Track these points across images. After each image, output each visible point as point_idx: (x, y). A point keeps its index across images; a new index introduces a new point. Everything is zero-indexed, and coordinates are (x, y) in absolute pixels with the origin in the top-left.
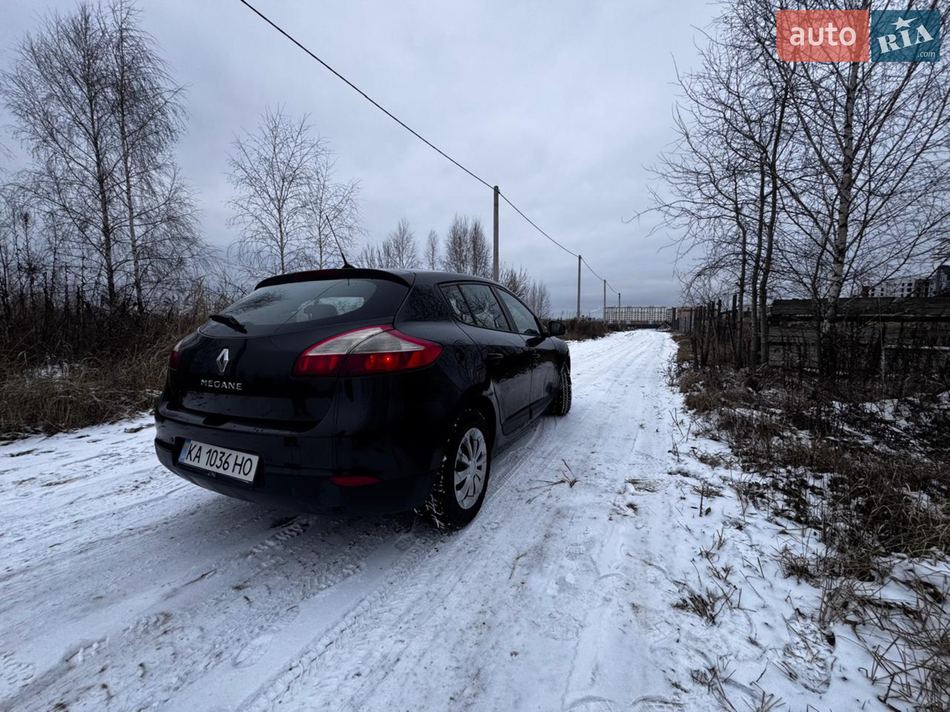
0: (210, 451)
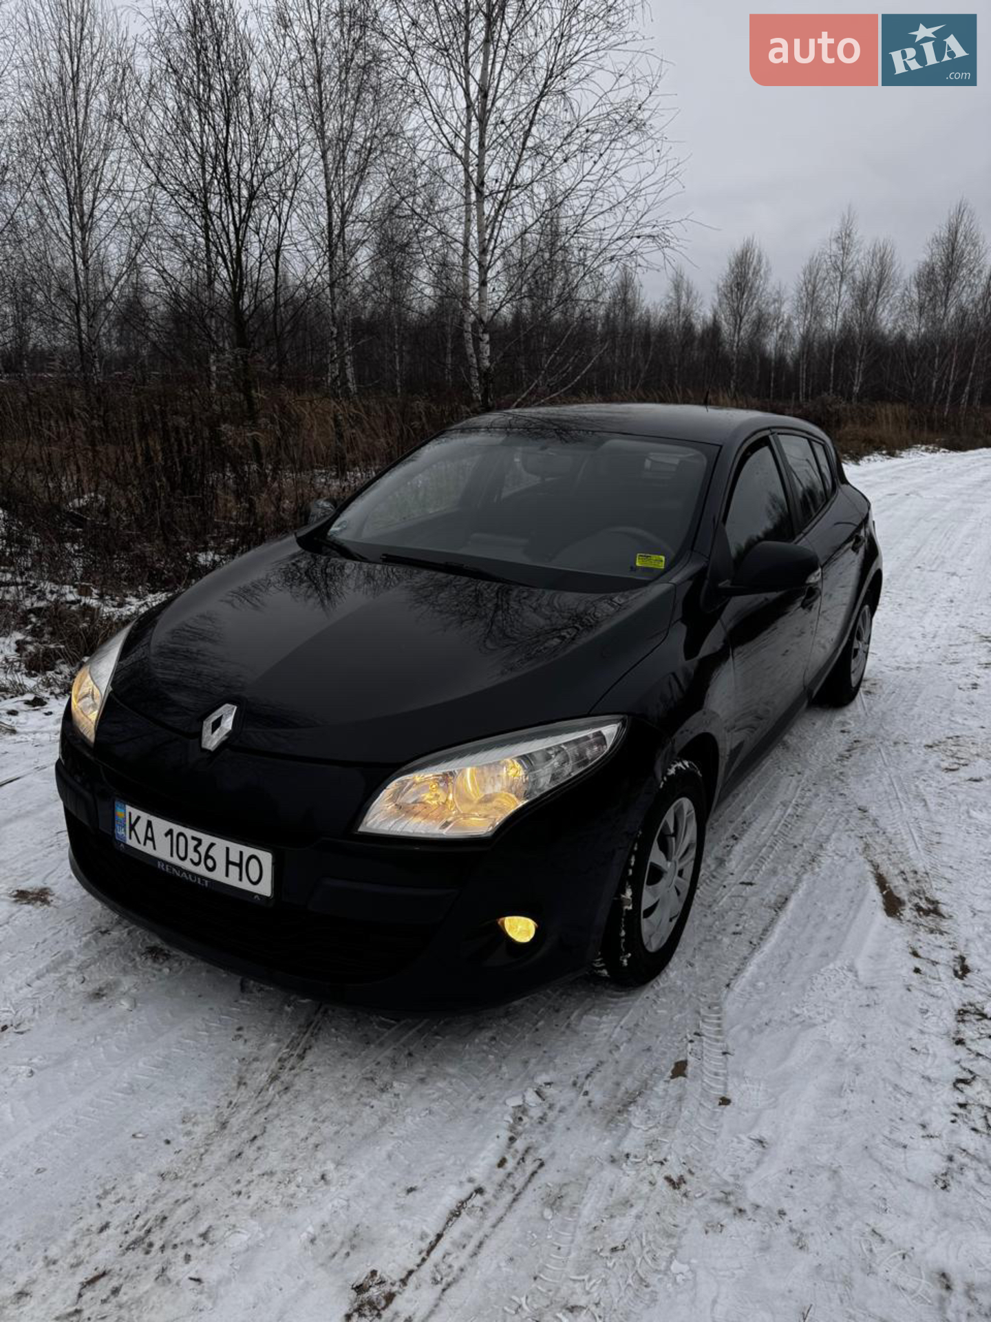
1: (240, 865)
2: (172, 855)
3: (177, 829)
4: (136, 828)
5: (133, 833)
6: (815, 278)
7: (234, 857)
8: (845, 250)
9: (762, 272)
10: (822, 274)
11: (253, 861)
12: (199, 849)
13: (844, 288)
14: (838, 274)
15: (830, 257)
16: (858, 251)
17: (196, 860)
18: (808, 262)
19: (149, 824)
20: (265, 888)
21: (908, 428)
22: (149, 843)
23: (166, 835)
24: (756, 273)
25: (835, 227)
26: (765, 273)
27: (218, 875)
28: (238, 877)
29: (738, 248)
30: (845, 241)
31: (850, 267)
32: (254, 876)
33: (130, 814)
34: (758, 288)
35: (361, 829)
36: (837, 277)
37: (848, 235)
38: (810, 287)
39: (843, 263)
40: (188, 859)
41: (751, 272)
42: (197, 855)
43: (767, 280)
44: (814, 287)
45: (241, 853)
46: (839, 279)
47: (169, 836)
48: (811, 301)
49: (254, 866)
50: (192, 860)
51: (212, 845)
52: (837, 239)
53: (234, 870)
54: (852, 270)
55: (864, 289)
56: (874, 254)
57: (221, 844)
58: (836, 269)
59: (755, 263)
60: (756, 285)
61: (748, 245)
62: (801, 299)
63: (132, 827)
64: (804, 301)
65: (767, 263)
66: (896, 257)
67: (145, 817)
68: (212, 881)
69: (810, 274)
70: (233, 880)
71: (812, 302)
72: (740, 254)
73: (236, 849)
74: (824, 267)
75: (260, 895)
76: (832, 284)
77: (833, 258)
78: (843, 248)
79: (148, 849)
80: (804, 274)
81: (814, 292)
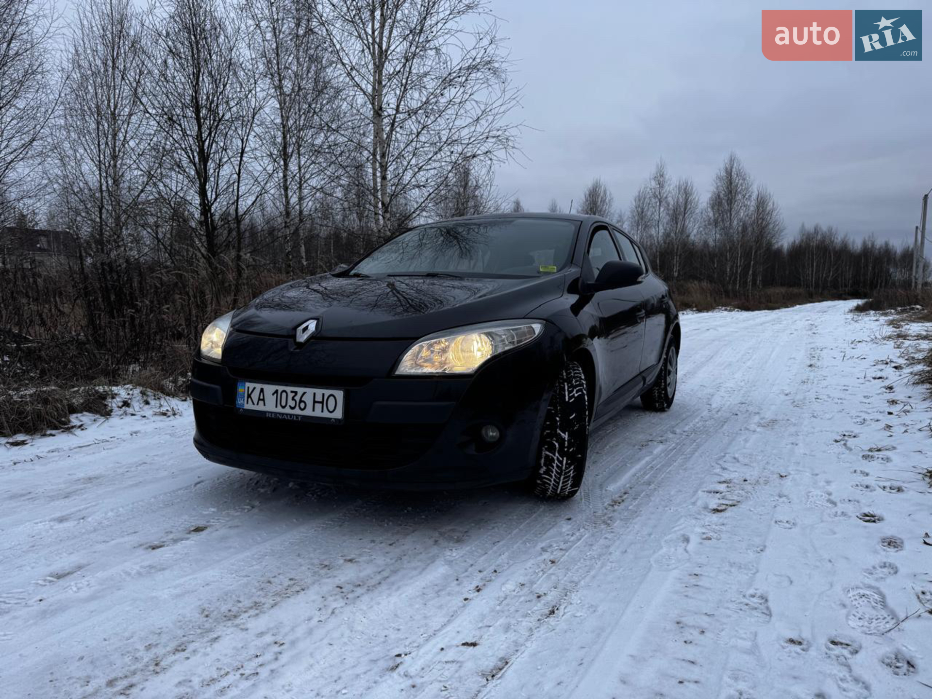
1: (322, 403)
2: (276, 406)
3: (281, 388)
4: (252, 396)
5: (250, 399)
6: (643, 204)
7: (319, 398)
8: (661, 185)
9: (607, 200)
10: (647, 200)
11: (332, 398)
12: (295, 398)
13: (662, 209)
14: (657, 200)
15: (651, 189)
16: (669, 185)
17: (293, 406)
18: (637, 194)
19: (262, 390)
20: (338, 414)
21: (711, 295)
22: (261, 403)
23: (273, 394)
24: (603, 201)
25: (652, 170)
26: (609, 201)
27: (308, 412)
28: (321, 410)
29: (590, 184)
30: (660, 178)
31: (665, 196)
32: (331, 407)
33: (248, 388)
34: (605, 211)
35: (397, 373)
36: (656, 202)
37: (662, 176)
38: (639, 210)
39: (660, 193)
40: (288, 406)
41: (599, 200)
42: (294, 402)
43: (610, 206)
44: (643, 209)
45: (323, 395)
46: (658, 204)
47: (275, 395)
48: (641, 217)
49: (331, 401)
50: (290, 406)
51: (304, 393)
52: (655, 178)
53: (318, 406)
54: (666, 198)
55: (675, 210)
56: (679, 188)
57: (310, 391)
58: (655, 196)
59: (602, 194)
60: (604, 209)
61: (597, 183)
62: (634, 217)
63: (249, 396)
64: (636, 218)
65: (610, 194)
66: (694, 189)
67: (259, 386)
68: (304, 417)
69: (639, 200)
70: (318, 413)
71: (642, 219)
72: (591, 189)
73: (319, 392)
74: (648, 196)
75: (335, 419)
76: (654, 207)
77: (653, 190)
78: (659, 184)
79: (260, 407)
80: (635, 201)
81: (642, 212)
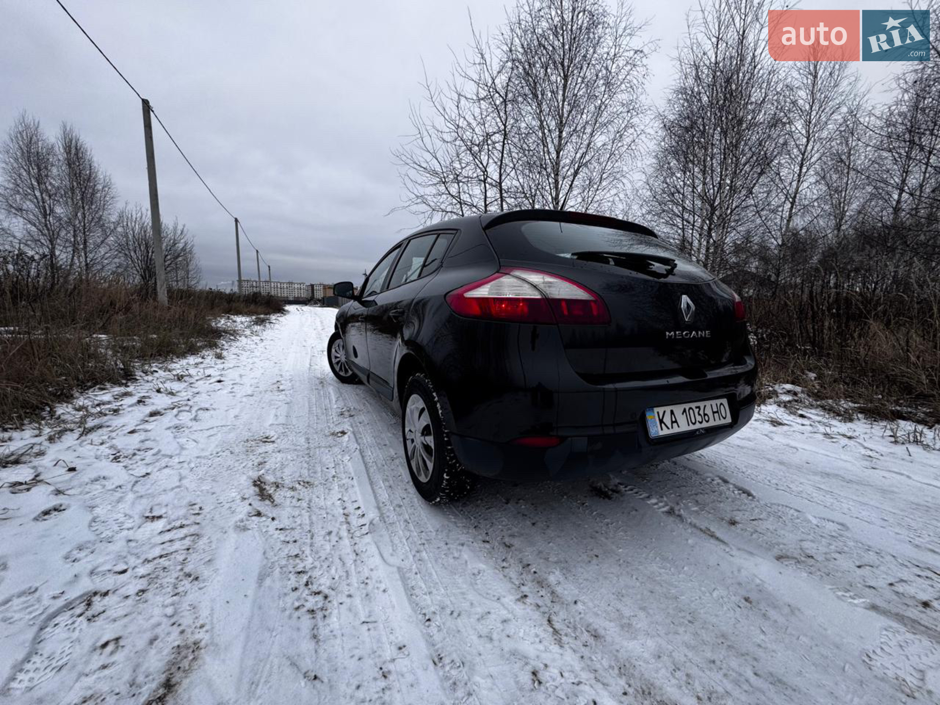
0: (685, 411)
